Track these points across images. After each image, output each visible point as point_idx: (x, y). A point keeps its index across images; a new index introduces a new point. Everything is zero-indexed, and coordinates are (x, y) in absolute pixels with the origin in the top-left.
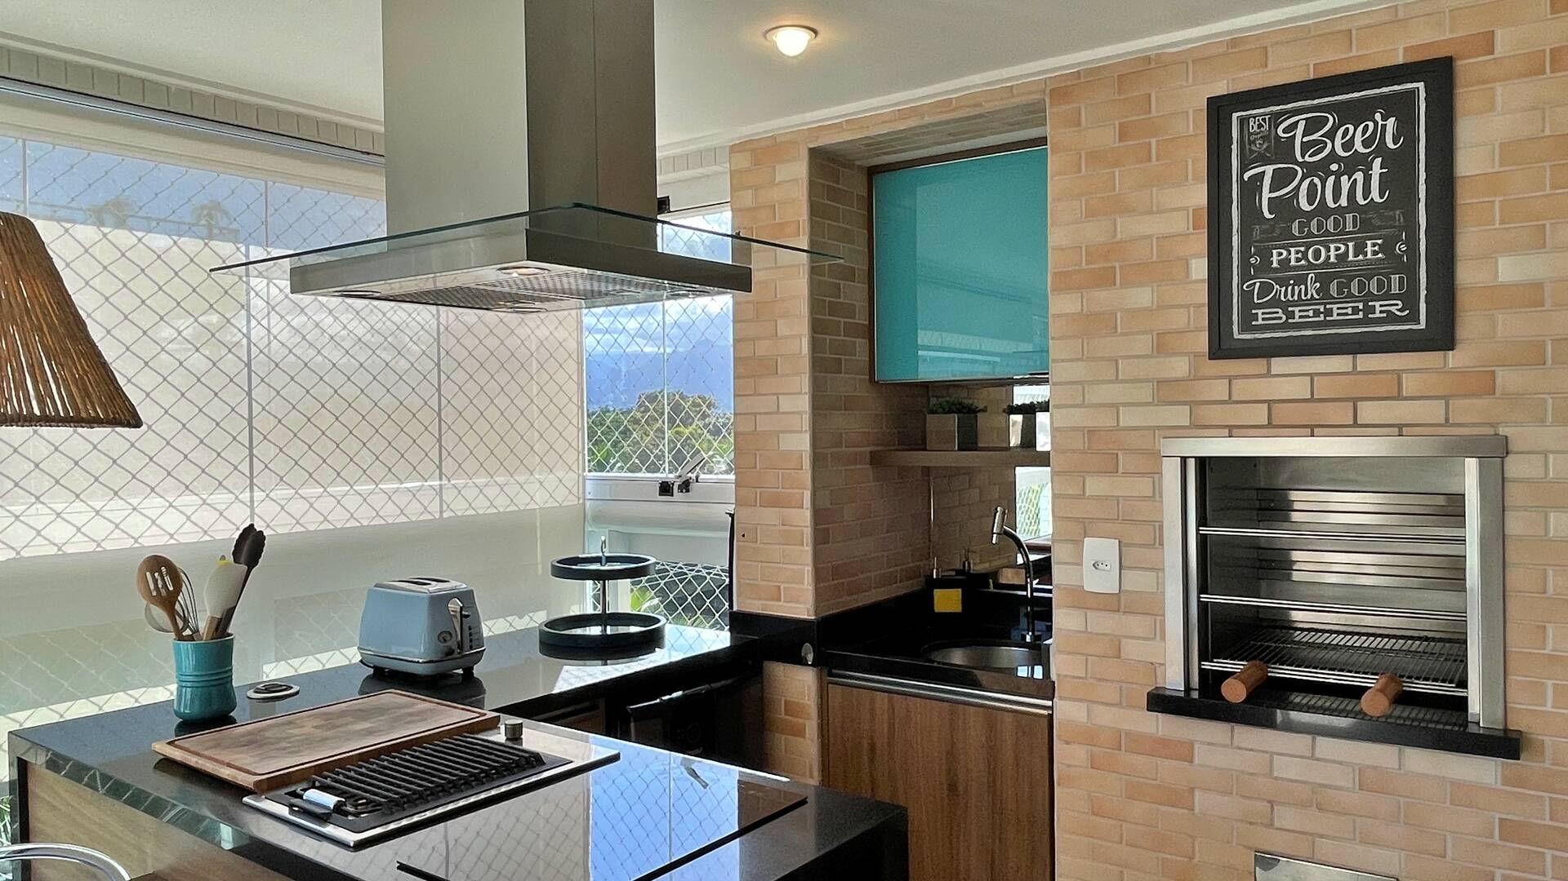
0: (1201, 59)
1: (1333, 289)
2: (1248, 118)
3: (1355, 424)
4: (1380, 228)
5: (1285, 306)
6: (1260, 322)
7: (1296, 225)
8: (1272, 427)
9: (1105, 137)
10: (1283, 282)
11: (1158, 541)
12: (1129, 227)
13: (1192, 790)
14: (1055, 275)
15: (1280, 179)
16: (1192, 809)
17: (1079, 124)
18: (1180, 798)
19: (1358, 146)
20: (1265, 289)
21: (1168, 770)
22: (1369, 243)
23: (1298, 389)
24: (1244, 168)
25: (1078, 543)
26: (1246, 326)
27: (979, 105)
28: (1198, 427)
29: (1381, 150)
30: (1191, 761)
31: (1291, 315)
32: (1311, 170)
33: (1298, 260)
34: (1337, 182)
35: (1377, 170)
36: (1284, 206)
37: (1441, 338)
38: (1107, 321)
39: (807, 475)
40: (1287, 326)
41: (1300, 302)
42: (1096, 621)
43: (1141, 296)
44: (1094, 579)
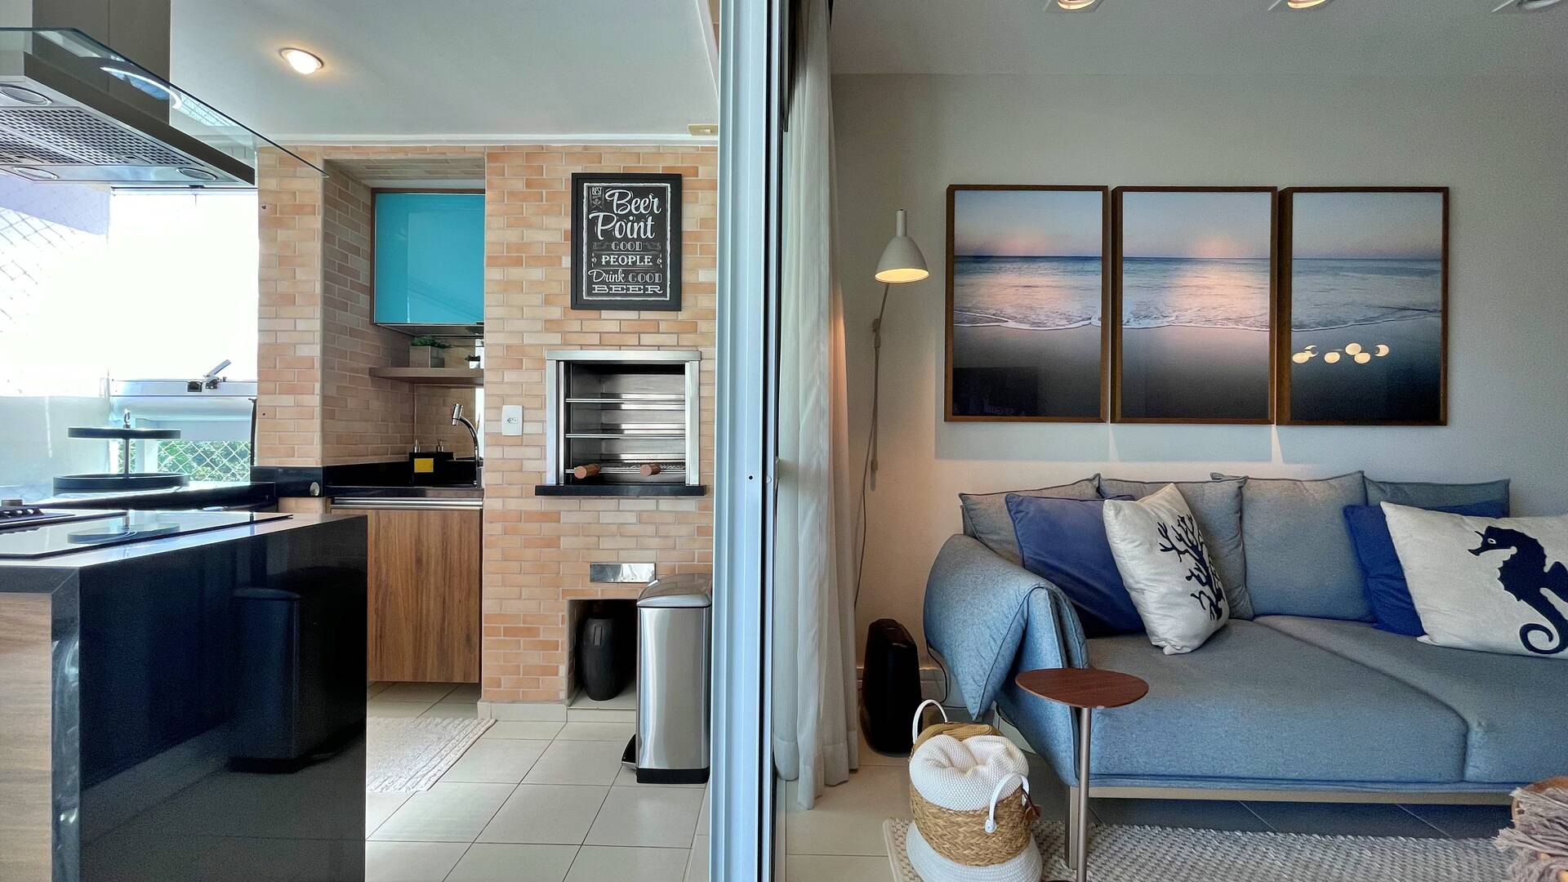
0: (570, 153)
1: (630, 276)
2: (592, 187)
3: (639, 345)
4: (652, 250)
5: (608, 285)
6: (596, 291)
7: (613, 245)
8: (602, 345)
9: (519, 185)
10: (607, 272)
11: (543, 407)
12: (532, 235)
13: (559, 537)
14: (489, 257)
15: (607, 220)
16: (559, 547)
17: (504, 175)
18: (552, 542)
20: (599, 275)
21: (547, 528)
22: (646, 257)
23: (613, 327)
24: (589, 214)
25: (499, 409)
26: (589, 293)
27: (445, 153)
28: (566, 344)
29: (652, 213)
30: (559, 522)
31: (611, 289)
32: (621, 218)
33: (614, 262)
34: (632, 226)
35: (650, 222)
36: (608, 234)
37: (675, 305)
38: (518, 286)
39: (317, 373)
40: (608, 294)
41: (615, 283)
42: (512, 452)
43: (537, 274)
44: (507, 430)
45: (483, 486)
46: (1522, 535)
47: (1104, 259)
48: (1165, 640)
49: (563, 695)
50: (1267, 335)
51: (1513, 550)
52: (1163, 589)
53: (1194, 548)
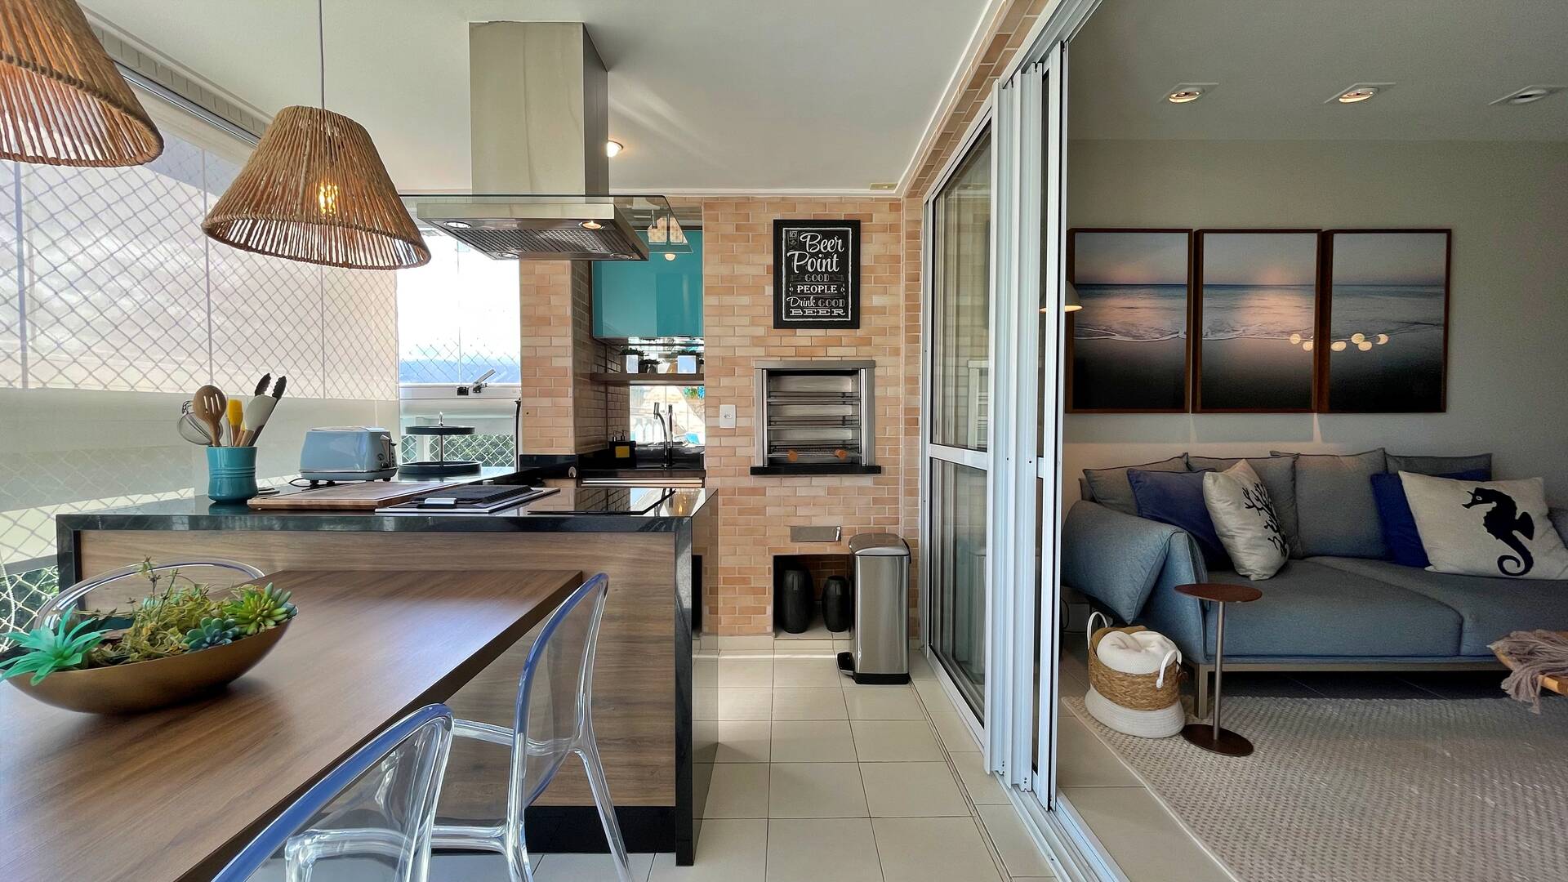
0: (772, 203)
1: (820, 302)
2: (789, 230)
3: (826, 356)
4: (836, 281)
5: (802, 308)
6: (793, 314)
7: (806, 277)
8: (797, 356)
9: (730, 229)
10: (802, 299)
11: (751, 405)
12: (740, 270)
13: (765, 507)
14: (706, 287)
15: (801, 258)
16: (765, 515)
17: (718, 221)
18: (760, 511)
19: (829, 249)
20: (795, 301)
21: (755, 500)
22: (832, 286)
23: (806, 341)
24: (787, 252)
25: (717, 407)
26: (788, 316)
28: (768, 356)
29: (837, 251)
30: (765, 495)
31: (804, 312)
32: (812, 255)
33: (807, 290)
34: (821, 262)
35: (835, 259)
36: (803, 269)
37: (855, 324)
38: (729, 310)
39: (570, 379)
40: (802, 317)
41: (807, 307)
42: (726, 441)
43: (745, 300)
44: (724, 423)
45: (705, 468)
46: (1500, 493)
47: (1189, 286)
48: (1251, 571)
49: (770, 628)
50: (1312, 343)
51: (1494, 504)
52: (1249, 534)
53: (1267, 506)
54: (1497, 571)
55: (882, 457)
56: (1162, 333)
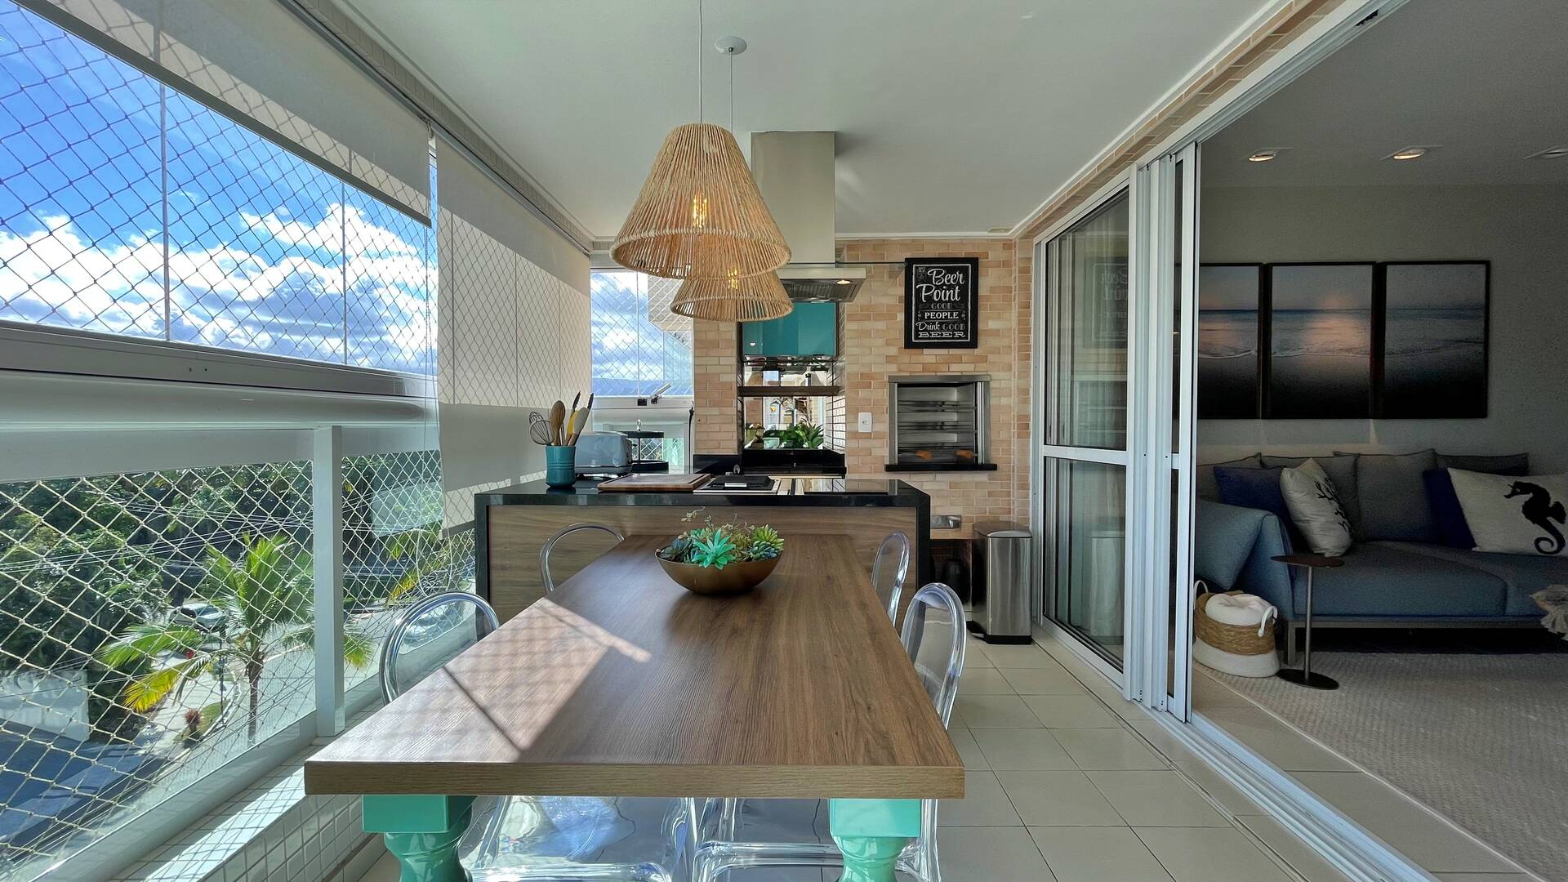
0: (904, 244)
1: (944, 326)
2: (918, 267)
3: (949, 371)
4: (958, 308)
5: (929, 332)
6: (921, 336)
7: (932, 305)
8: (924, 372)
10: (928, 323)
11: (885, 412)
12: (879, 300)
14: (848, 315)
15: (928, 289)
19: (952, 282)
20: (923, 326)
22: (954, 313)
23: (931, 359)
24: (916, 285)
25: (856, 415)
26: (916, 338)
28: (900, 372)
29: (958, 284)
31: (931, 335)
32: (937, 287)
33: (933, 317)
34: (945, 292)
35: (957, 290)
36: (929, 298)
37: (973, 344)
38: (867, 333)
40: (929, 338)
41: (934, 331)
42: (864, 444)
43: (880, 325)
44: (862, 429)
45: (846, 466)
46: (1537, 486)
47: (1259, 311)
48: (1325, 549)
50: (1369, 360)
51: (1531, 495)
52: (1322, 519)
53: (1335, 496)
54: (1533, 550)
55: (996, 457)
56: (1236, 351)
